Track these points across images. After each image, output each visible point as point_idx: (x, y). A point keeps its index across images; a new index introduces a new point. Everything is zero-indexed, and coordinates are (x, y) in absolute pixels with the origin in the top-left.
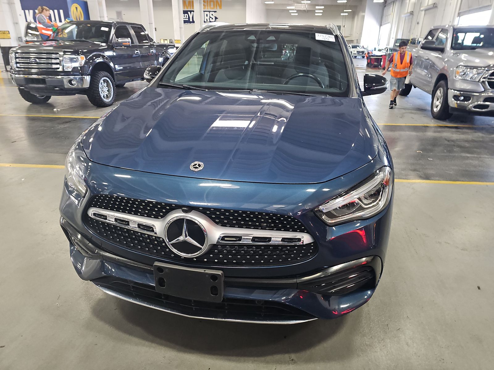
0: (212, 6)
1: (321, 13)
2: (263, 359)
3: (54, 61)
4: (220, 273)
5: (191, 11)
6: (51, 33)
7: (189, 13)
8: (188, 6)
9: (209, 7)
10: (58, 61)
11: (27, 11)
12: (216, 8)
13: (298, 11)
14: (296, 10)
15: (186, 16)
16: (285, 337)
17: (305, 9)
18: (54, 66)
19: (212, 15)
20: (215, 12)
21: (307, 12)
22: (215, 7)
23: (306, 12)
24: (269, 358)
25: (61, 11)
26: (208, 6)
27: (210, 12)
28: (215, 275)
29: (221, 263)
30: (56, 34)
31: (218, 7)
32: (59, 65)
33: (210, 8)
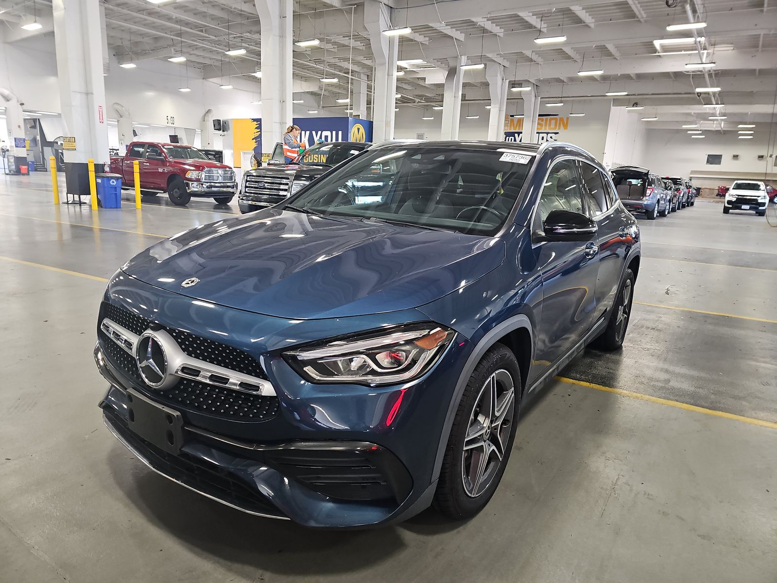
0: (553, 126)
1: (750, 135)
2: (229, 563)
3: (282, 187)
4: (176, 413)
5: (519, 133)
6: (295, 155)
7: (516, 135)
8: (516, 126)
9: (547, 127)
10: (286, 187)
11: (303, 132)
12: (559, 129)
13: (705, 132)
14: (700, 130)
15: (511, 139)
16: (280, 551)
17: (720, 129)
18: (282, 193)
19: (551, 137)
20: (556, 133)
21: (724, 134)
22: (557, 127)
23: (721, 133)
24: (236, 566)
25: (340, 133)
26: (546, 125)
27: (547, 133)
28: (172, 416)
29: (183, 403)
30: (301, 157)
31: (562, 127)
32: (287, 192)
33: (550, 129)
